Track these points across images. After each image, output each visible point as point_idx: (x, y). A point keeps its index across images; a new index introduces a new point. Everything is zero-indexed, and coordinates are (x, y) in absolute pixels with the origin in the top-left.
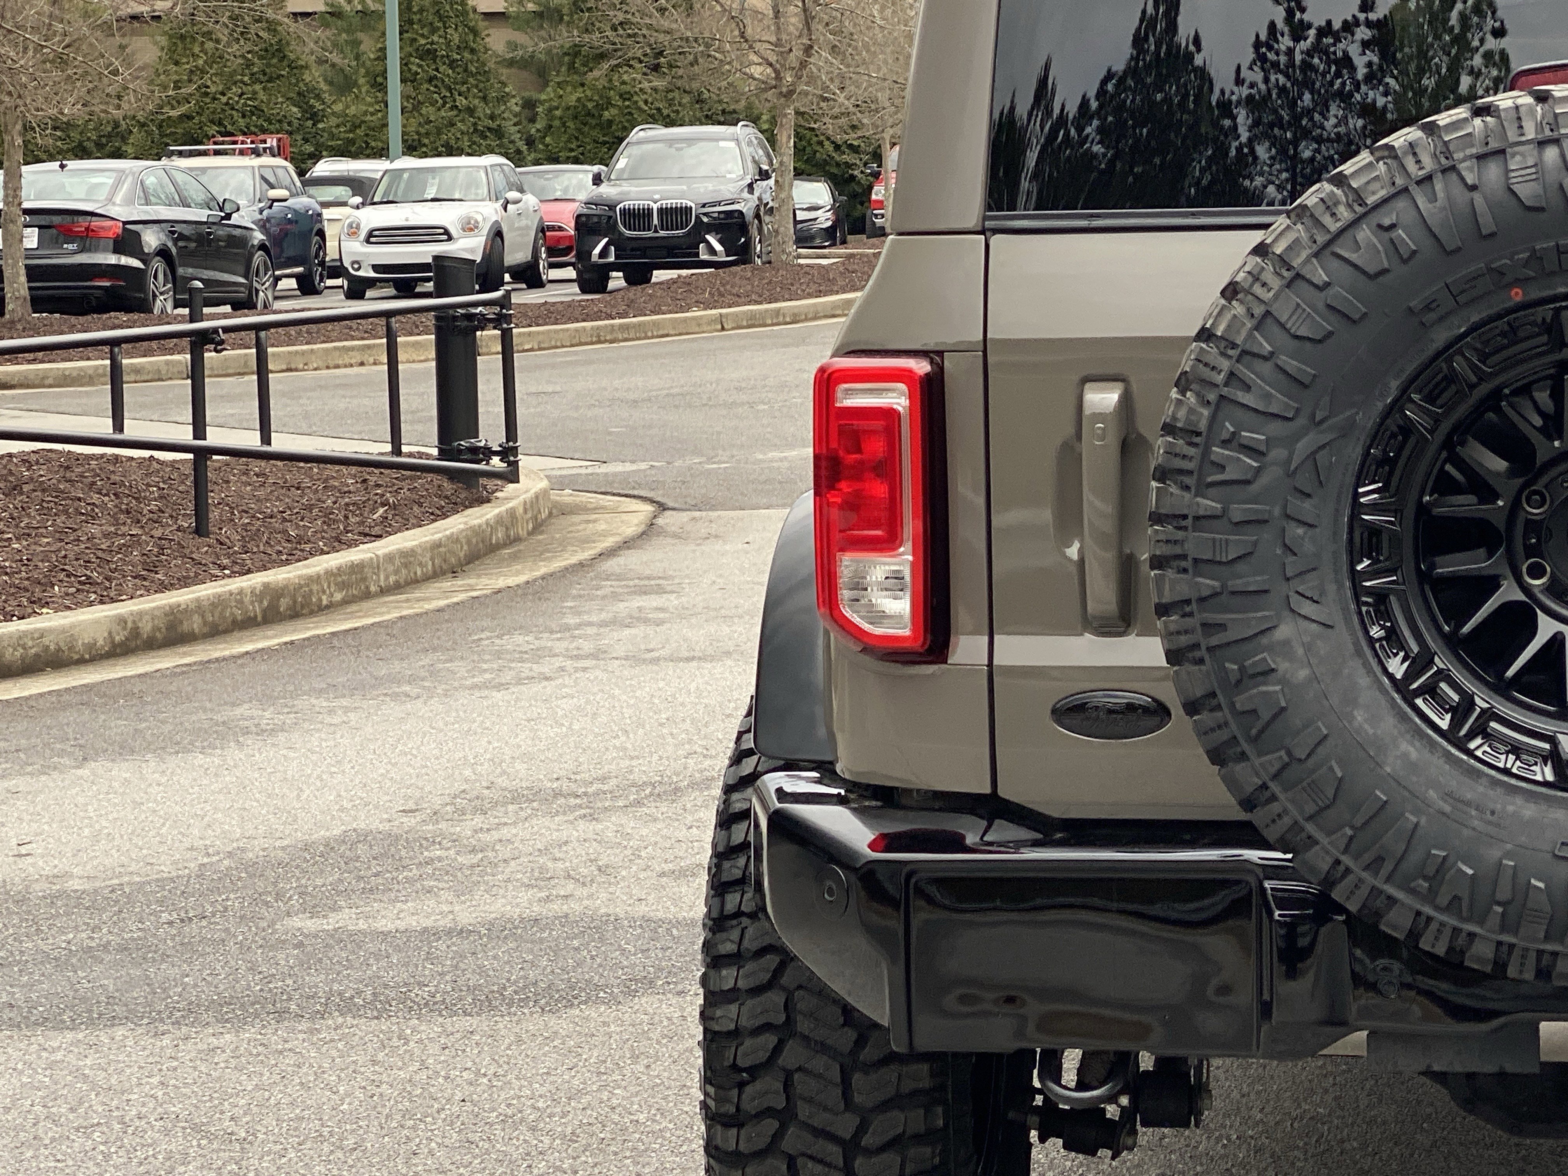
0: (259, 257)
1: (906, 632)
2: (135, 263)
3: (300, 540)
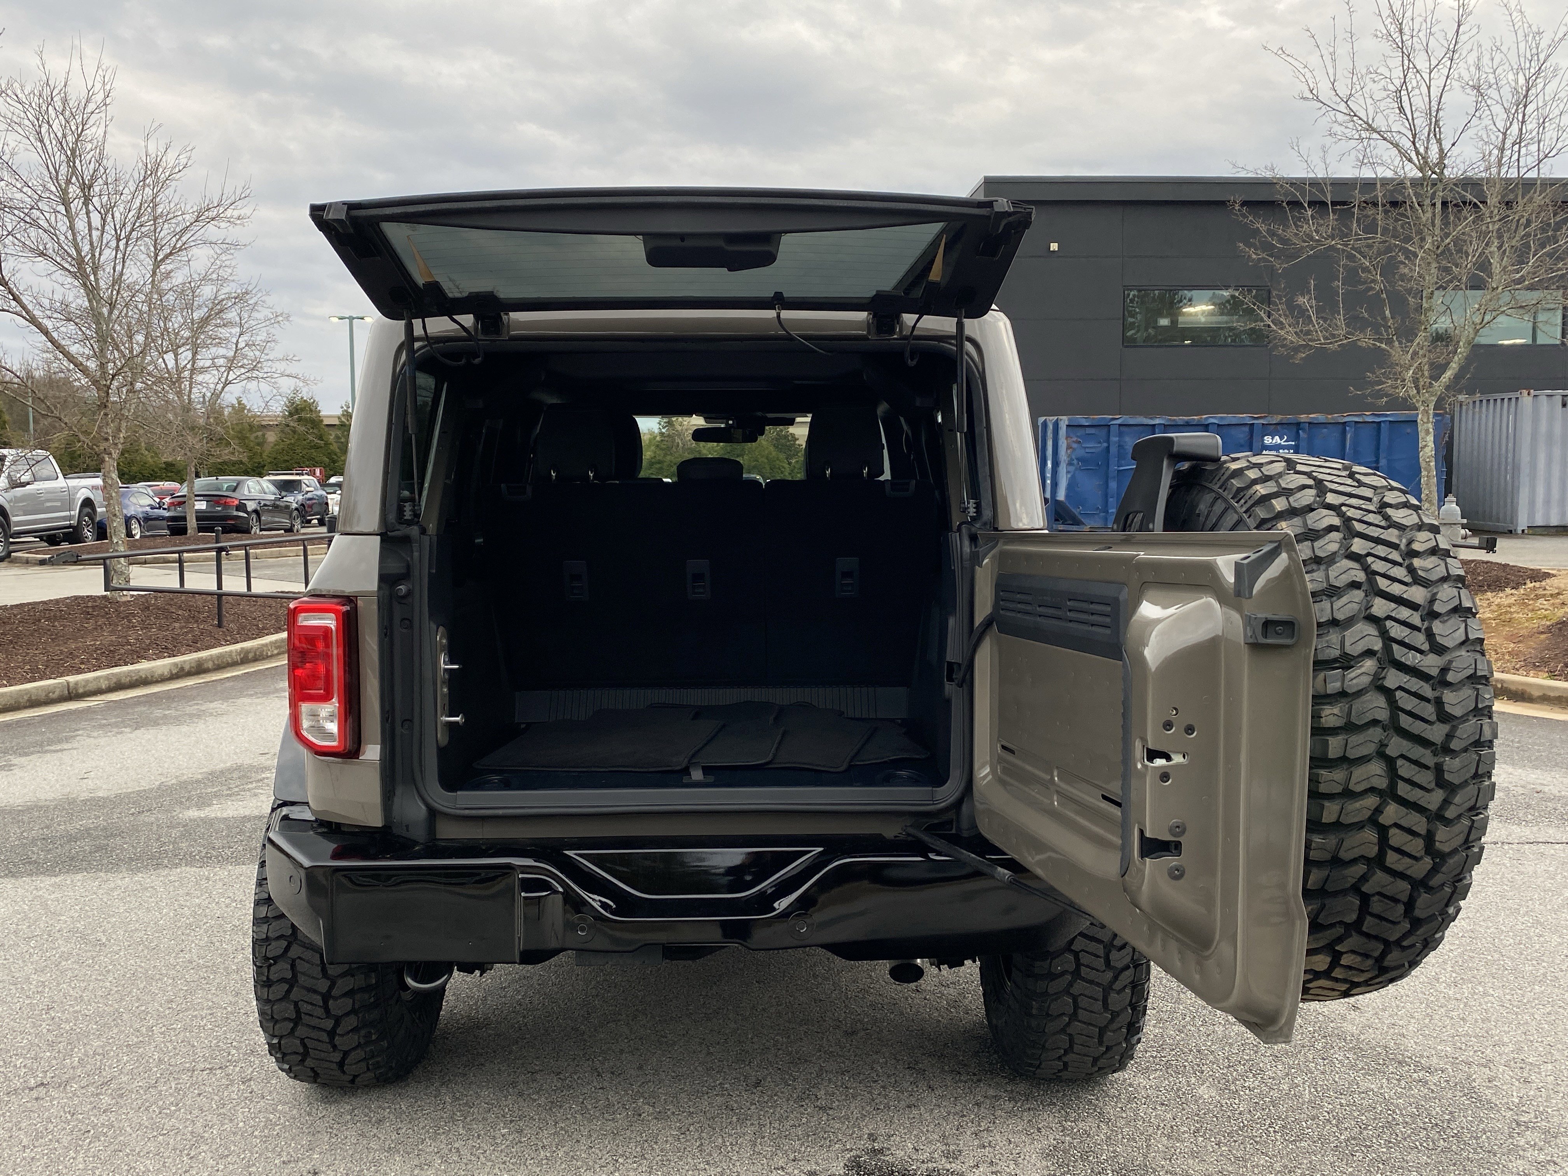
0: (295, 513)
1: (335, 744)
2: (246, 515)
3: (264, 628)
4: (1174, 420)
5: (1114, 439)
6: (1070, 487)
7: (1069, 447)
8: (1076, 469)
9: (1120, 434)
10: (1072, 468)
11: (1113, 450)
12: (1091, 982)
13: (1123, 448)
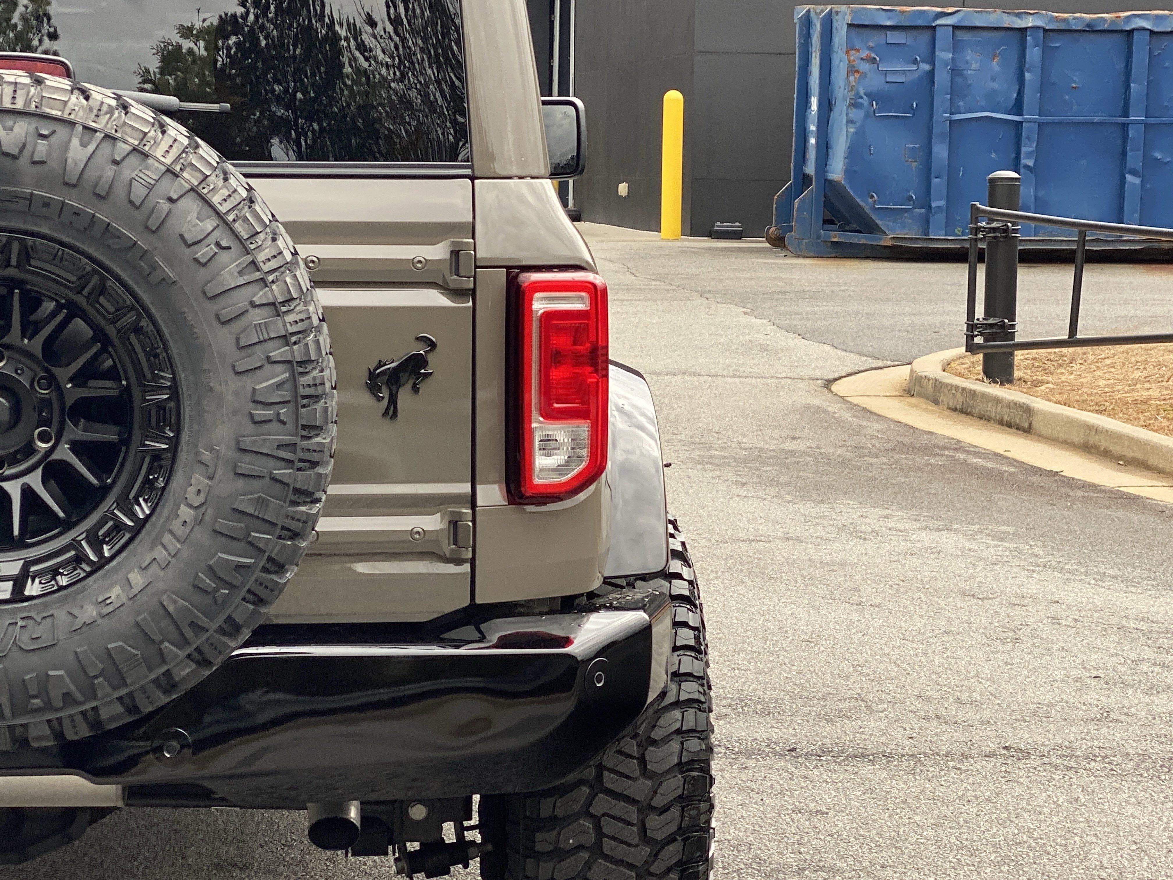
4: (1065, 20)
5: (944, 55)
6: (852, 153)
7: (852, 70)
8: (867, 115)
9: (956, 47)
10: (857, 115)
11: (942, 77)
12: (620, 862)
13: (961, 75)
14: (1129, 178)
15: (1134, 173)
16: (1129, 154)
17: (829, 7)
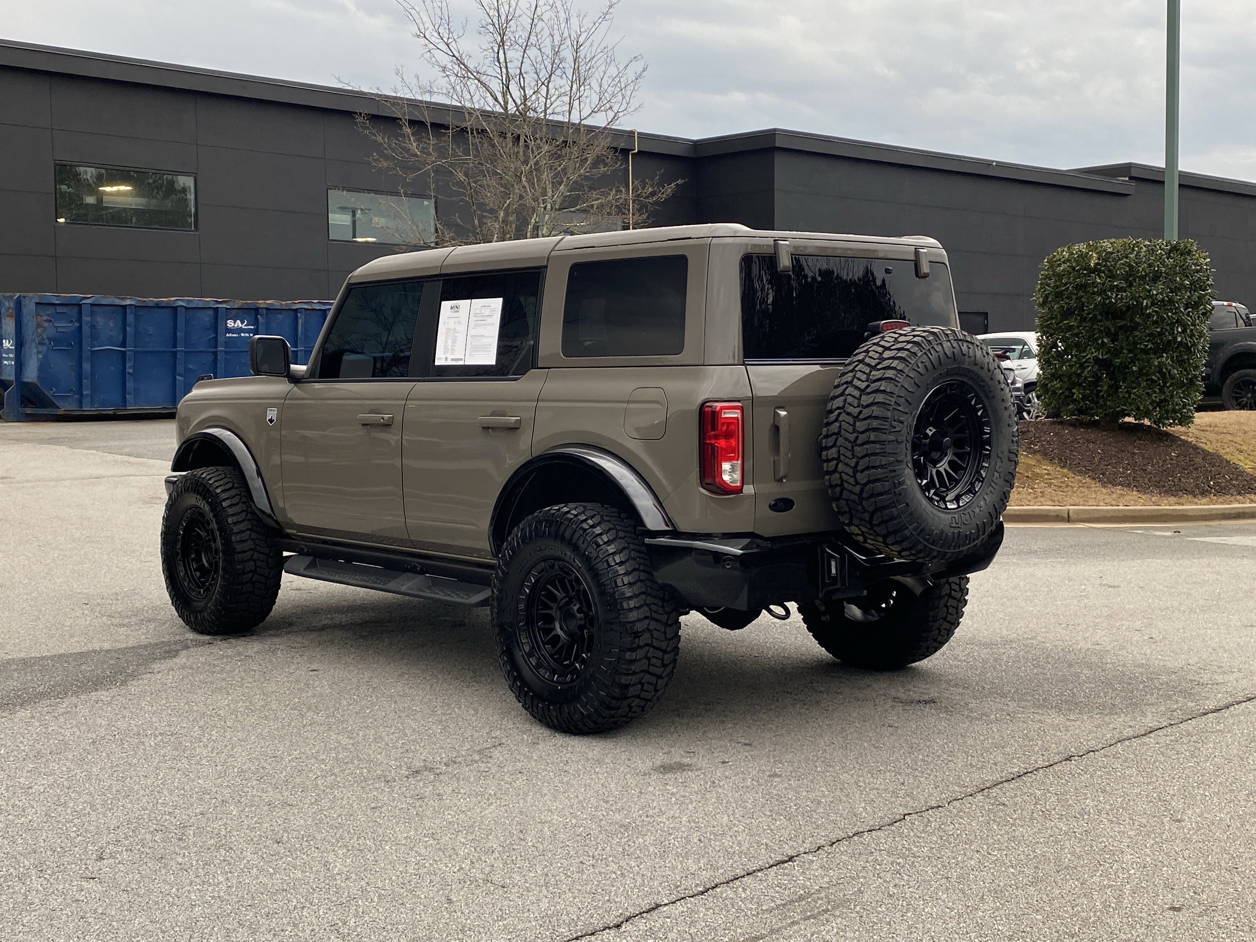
4: (145, 301)
5: (86, 319)
6: (43, 367)
7: (39, 326)
8: (48, 349)
9: (92, 314)
11: (86, 329)
13: (95, 328)
14: (178, 377)
15: (180, 375)
16: (178, 367)
17: (18, 294)
